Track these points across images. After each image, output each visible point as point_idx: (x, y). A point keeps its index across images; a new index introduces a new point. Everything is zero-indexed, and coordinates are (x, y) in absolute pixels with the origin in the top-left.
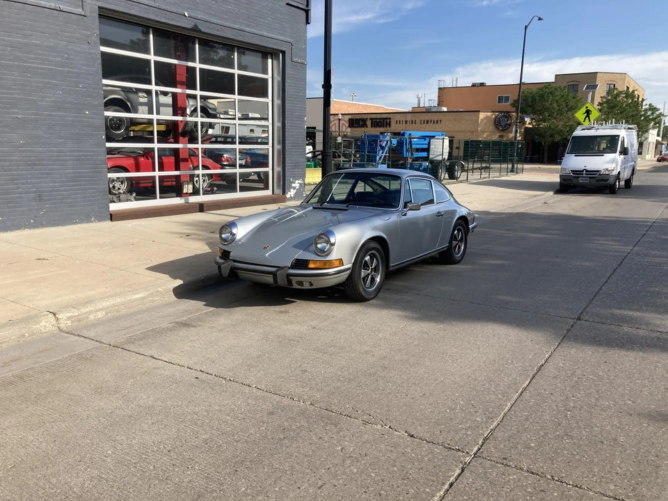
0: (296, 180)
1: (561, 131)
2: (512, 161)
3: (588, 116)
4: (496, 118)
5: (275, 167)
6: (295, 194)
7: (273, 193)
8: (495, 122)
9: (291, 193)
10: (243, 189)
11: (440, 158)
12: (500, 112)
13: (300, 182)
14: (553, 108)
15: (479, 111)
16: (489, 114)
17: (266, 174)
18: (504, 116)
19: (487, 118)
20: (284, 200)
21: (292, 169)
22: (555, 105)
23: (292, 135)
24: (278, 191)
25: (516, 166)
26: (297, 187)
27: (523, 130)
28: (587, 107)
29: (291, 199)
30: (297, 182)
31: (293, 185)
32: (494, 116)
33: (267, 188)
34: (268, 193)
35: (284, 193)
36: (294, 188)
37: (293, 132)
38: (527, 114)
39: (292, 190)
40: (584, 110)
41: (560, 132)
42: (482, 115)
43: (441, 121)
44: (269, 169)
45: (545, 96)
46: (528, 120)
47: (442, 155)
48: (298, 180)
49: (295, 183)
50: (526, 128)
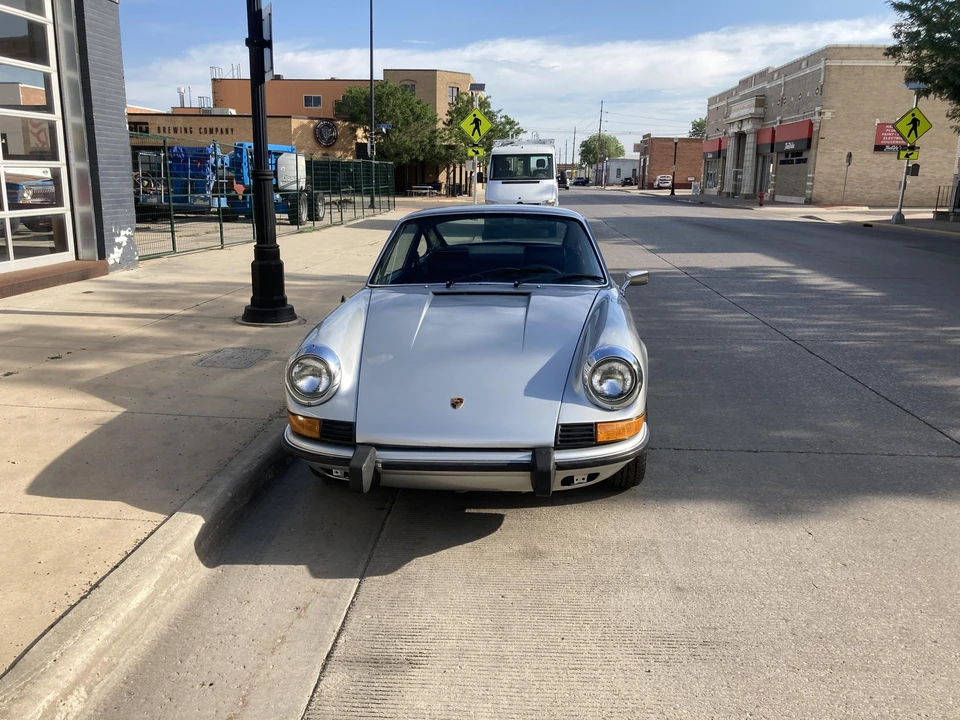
0: (121, 229)
1: (411, 149)
2: (368, 193)
3: (477, 127)
4: (315, 128)
5: (76, 207)
6: (123, 257)
7: (77, 258)
8: (315, 134)
9: (114, 257)
10: (21, 253)
11: (294, 187)
12: (320, 119)
13: (127, 232)
14: (396, 116)
15: (290, 117)
16: (305, 122)
17: (60, 219)
18: (326, 125)
19: (303, 127)
20: (105, 270)
21: (113, 208)
22: (398, 112)
23: (106, 141)
24: (89, 253)
25: (376, 199)
26: (124, 244)
27: (354, 147)
28: (475, 115)
29: (117, 266)
30: (123, 233)
31: (117, 240)
32: (312, 125)
33: (62, 246)
34: (68, 257)
35: (102, 255)
36: (119, 245)
37: (107, 136)
38: (362, 124)
39: (116, 249)
40: (470, 119)
41: (408, 150)
42: (295, 123)
43: (232, 130)
44: (64, 210)
45: (384, 99)
46: (360, 132)
47: (297, 182)
48: (125, 230)
49: (119, 235)
50: (357, 144)
